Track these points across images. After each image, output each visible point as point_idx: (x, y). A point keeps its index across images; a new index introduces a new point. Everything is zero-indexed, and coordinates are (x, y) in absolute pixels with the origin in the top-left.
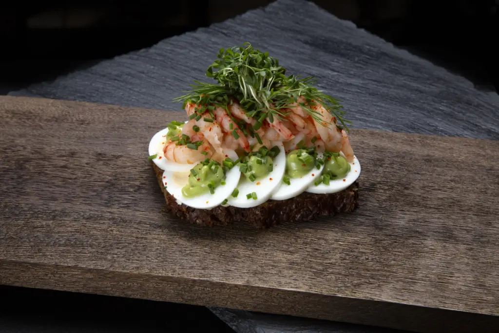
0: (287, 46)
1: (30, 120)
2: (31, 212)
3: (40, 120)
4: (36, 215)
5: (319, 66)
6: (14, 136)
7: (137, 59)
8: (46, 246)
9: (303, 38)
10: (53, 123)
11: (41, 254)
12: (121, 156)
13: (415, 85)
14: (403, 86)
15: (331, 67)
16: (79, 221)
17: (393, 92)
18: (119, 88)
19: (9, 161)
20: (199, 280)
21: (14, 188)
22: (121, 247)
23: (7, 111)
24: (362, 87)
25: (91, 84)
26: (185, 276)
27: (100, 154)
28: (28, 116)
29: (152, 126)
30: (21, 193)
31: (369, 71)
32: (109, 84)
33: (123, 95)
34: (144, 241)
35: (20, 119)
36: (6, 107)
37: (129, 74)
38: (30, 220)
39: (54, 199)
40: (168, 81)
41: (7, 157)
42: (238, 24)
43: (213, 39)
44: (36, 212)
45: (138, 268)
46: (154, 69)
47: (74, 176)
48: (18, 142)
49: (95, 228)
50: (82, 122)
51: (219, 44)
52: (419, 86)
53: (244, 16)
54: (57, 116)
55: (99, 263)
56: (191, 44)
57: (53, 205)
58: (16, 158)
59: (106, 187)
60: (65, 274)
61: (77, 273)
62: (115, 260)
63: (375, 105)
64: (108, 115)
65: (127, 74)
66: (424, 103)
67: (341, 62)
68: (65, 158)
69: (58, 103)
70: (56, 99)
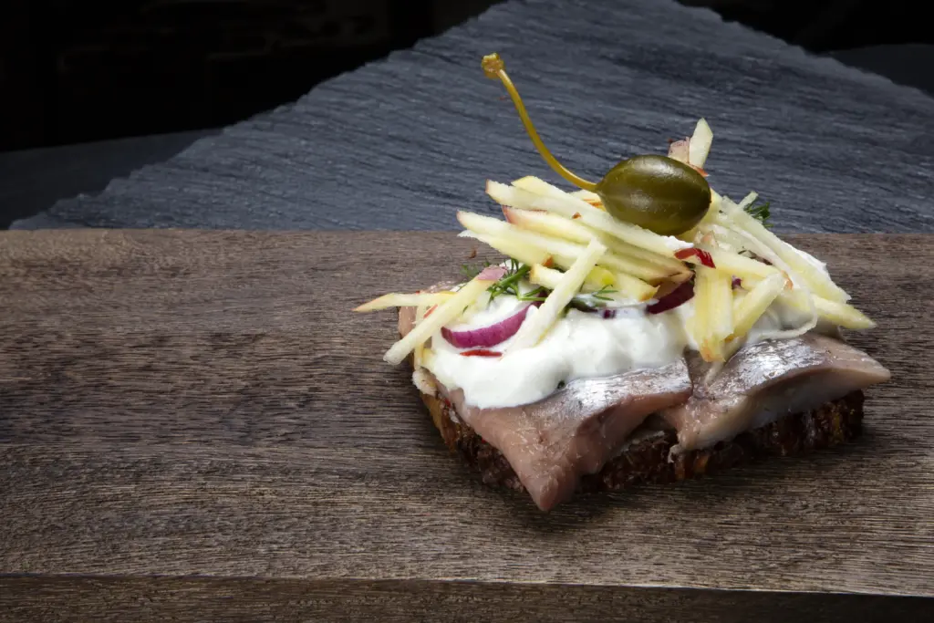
0: (580, 72)
1: (65, 278)
2: (88, 470)
3: (85, 276)
4: (99, 476)
5: (653, 107)
6: (35, 313)
7: (271, 129)
8: (128, 538)
9: (613, 52)
10: (112, 278)
11: (119, 556)
12: (263, 335)
13: (859, 129)
14: (835, 135)
15: (677, 108)
16: (190, 480)
17: (816, 148)
18: (239, 193)
19: (29, 367)
20: (455, 581)
21: (48, 422)
22: (284, 527)
23: (15, 263)
24: (748, 144)
25: (180, 190)
26: (425, 576)
27: (218, 335)
28: (61, 268)
29: (319, 266)
30: (63, 432)
31: (759, 109)
32: (218, 186)
33: (249, 206)
34: (330, 509)
35: (44, 276)
36: (12, 254)
37: (256, 162)
38: (89, 487)
39: (134, 438)
40: (341, 169)
41: (24, 359)
42: (474, 36)
43: (425, 72)
44: (98, 470)
45: (325, 568)
46: (307, 146)
47: (170, 387)
48: (44, 324)
49: (225, 492)
50: (174, 271)
51: (438, 82)
52: (869, 130)
53: (482, 18)
54: (119, 263)
55: (243, 563)
56: (379, 86)
57: (132, 451)
58: (44, 358)
59: (237, 404)
60: (172, 594)
61: (198, 590)
62: (275, 555)
63: (780, 180)
64: (227, 253)
65: (252, 163)
66: (883, 166)
67: (698, 96)
68: (146, 350)
69: (118, 234)
70: (112, 227)
